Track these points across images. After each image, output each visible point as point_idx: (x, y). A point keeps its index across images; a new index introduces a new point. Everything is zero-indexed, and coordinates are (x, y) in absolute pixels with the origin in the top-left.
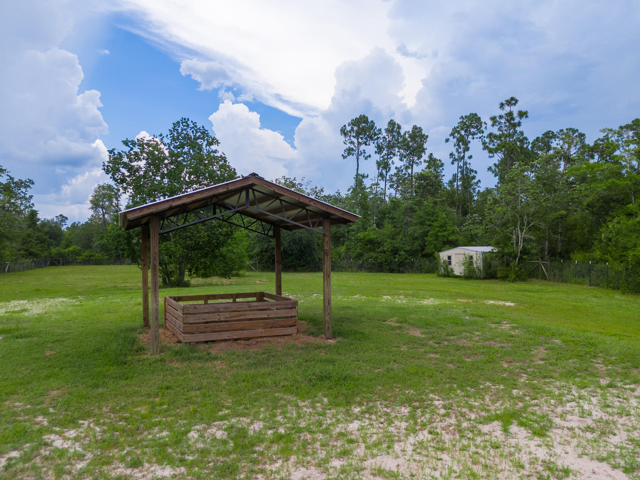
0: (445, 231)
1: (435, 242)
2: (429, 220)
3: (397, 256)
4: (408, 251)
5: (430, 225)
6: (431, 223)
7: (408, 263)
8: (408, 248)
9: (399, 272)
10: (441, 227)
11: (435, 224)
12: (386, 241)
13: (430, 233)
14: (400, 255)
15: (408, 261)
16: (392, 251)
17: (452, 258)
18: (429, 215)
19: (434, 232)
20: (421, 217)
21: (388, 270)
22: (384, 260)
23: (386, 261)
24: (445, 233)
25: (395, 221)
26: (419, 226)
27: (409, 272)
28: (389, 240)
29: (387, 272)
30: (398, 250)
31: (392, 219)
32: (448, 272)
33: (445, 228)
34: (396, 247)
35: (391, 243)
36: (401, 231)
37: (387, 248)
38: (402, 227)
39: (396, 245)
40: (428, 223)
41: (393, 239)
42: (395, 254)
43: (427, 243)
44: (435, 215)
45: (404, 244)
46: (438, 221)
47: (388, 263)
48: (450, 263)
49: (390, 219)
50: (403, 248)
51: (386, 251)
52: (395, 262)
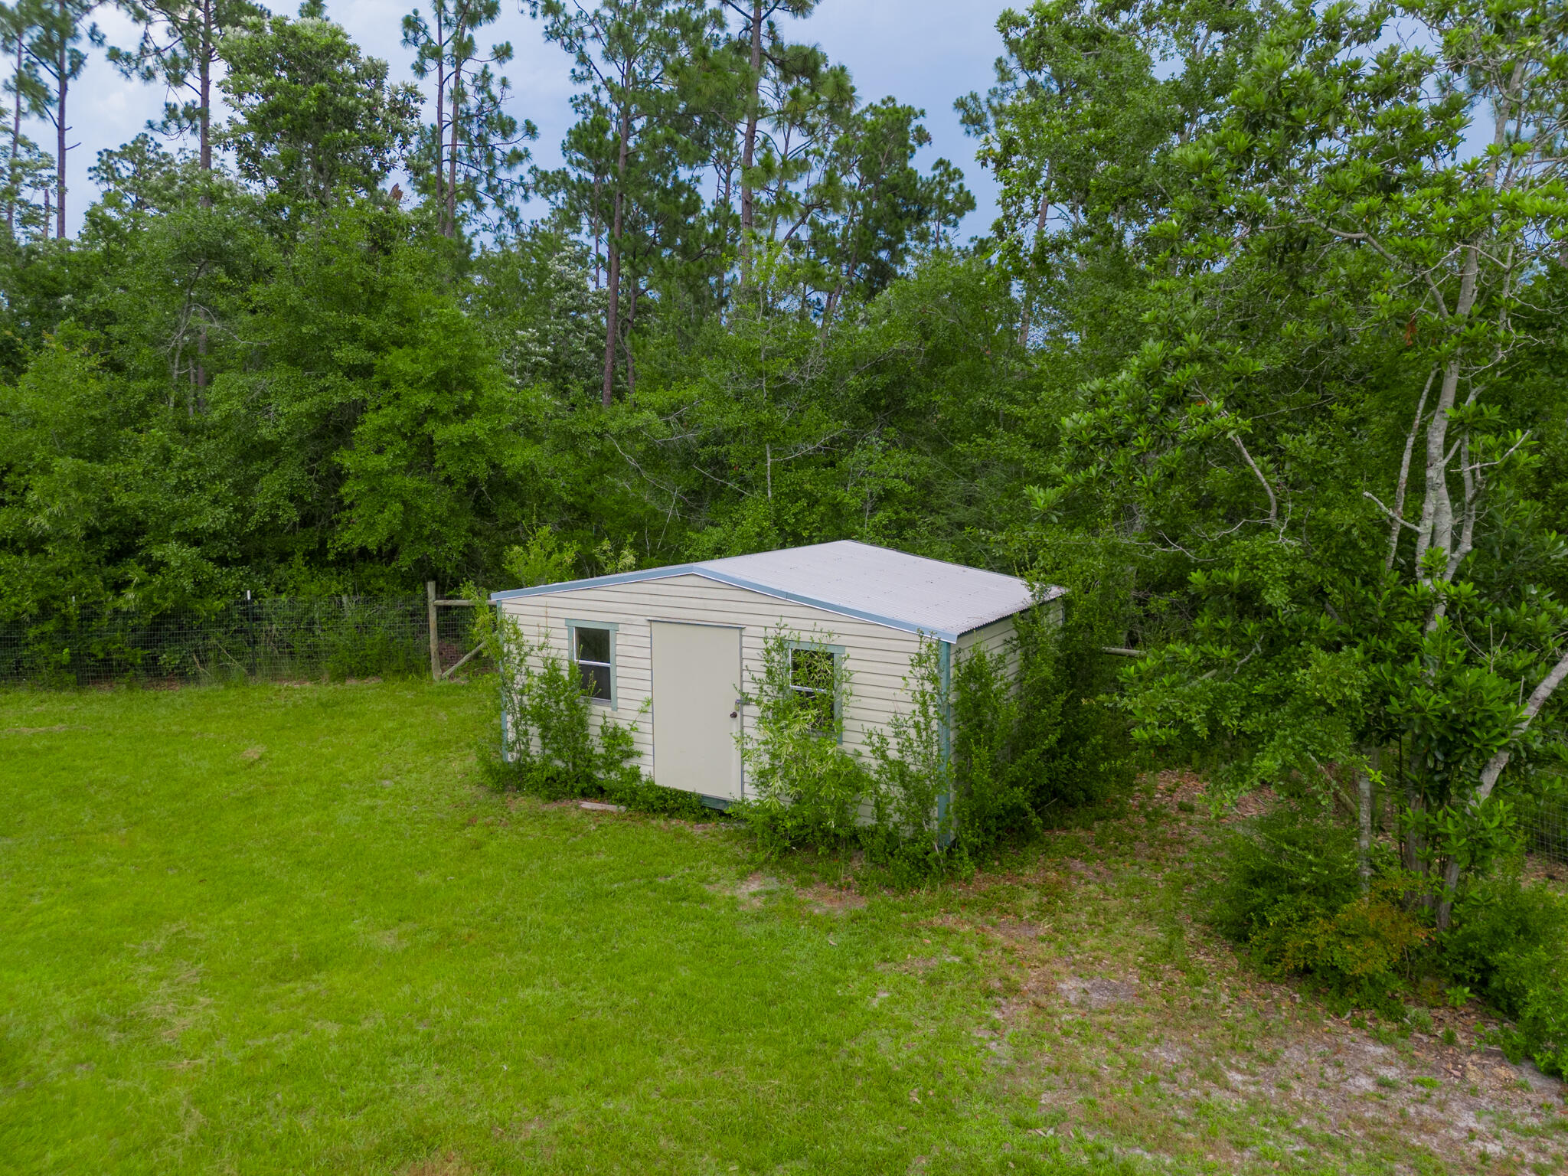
0: (464, 412)
1: (410, 482)
2: (353, 334)
3: (136, 573)
4: (216, 535)
5: (363, 371)
6: (366, 356)
7: (222, 619)
8: (212, 518)
9: (154, 673)
10: (442, 382)
11: (399, 361)
12: (45, 469)
13: (372, 421)
14: (155, 567)
15: (219, 605)
16: (92, 535)
17: (619, 646)
18: (346, 302)
19: (398, 416)
20: (297, 316)
21: (68, 668)
22: (30, 605)
23: (46, 610)
24: (477, 427)
25: (116, 330)
26: (280, 373)
27: (224, 674)
28: (65, 465)
29: (61, 687)
30: (139, 528)
31: (101, 326)
32: (582, 756)
33: (468, 396)
34: (121, 511)
35: (81, 484)
36: (156, 396)
37: (54, 518)
38: (161, 371)
39: (123, 499)
40: (348, 354)
41: (98, 455)
42: (116, 557)
43: (350, 489)
44: (391, 308)
45: (182, 487)
46: (414, 343)
47: (66, 619)
48: (599, 685)
49: (85, 320)
50: (174, 516)
51: (44, 539)
52: (116, 611)
